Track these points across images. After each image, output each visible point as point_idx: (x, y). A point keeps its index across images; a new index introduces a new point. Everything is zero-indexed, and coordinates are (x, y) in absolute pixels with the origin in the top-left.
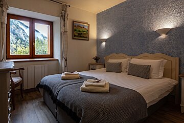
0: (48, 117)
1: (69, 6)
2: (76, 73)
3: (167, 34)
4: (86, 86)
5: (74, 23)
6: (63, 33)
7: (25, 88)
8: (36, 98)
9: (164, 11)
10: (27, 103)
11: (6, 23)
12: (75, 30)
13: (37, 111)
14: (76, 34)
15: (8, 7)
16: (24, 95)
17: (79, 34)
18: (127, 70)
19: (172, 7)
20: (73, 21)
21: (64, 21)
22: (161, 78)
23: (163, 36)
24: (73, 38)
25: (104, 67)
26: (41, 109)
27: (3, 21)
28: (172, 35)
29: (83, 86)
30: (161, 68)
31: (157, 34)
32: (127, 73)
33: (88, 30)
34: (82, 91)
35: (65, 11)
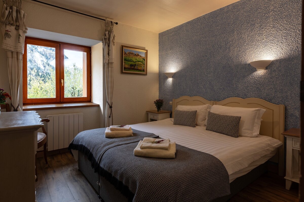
0: (86, 193)
1: (117, 23)
2: (127, 127)
3: (266, 68)
4: (142, 148)
5: (124, 48)
6: (107, 65)
7: (50, 148)
8: (67, 165)
9: (262, 34)
10: (55, 172)
11: (23, 53)
12: (125, 60)
13: (69, 184)
14: (127, 66)
15: (26, 29)
16: (49, 159)
17: (131, 65)
18: (206, 122)
19: (274, 27)
20: (122, 47)
21: (109, 46)
22: (257, 137)
23: (261, 72)
24: (122, 73)
25: (171, 117)
26: (76, 181)
27: (18, 50)
28: (275, 71)
29: (138, 148)
30: (256, 120)
31: (252, 67)
32: (205, 128)
33: (145, 60)
34: (136, 156)
35: (110, 32)
